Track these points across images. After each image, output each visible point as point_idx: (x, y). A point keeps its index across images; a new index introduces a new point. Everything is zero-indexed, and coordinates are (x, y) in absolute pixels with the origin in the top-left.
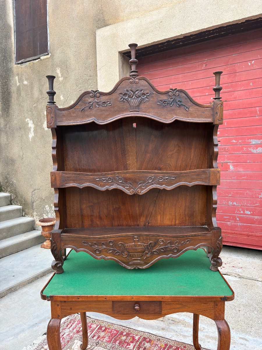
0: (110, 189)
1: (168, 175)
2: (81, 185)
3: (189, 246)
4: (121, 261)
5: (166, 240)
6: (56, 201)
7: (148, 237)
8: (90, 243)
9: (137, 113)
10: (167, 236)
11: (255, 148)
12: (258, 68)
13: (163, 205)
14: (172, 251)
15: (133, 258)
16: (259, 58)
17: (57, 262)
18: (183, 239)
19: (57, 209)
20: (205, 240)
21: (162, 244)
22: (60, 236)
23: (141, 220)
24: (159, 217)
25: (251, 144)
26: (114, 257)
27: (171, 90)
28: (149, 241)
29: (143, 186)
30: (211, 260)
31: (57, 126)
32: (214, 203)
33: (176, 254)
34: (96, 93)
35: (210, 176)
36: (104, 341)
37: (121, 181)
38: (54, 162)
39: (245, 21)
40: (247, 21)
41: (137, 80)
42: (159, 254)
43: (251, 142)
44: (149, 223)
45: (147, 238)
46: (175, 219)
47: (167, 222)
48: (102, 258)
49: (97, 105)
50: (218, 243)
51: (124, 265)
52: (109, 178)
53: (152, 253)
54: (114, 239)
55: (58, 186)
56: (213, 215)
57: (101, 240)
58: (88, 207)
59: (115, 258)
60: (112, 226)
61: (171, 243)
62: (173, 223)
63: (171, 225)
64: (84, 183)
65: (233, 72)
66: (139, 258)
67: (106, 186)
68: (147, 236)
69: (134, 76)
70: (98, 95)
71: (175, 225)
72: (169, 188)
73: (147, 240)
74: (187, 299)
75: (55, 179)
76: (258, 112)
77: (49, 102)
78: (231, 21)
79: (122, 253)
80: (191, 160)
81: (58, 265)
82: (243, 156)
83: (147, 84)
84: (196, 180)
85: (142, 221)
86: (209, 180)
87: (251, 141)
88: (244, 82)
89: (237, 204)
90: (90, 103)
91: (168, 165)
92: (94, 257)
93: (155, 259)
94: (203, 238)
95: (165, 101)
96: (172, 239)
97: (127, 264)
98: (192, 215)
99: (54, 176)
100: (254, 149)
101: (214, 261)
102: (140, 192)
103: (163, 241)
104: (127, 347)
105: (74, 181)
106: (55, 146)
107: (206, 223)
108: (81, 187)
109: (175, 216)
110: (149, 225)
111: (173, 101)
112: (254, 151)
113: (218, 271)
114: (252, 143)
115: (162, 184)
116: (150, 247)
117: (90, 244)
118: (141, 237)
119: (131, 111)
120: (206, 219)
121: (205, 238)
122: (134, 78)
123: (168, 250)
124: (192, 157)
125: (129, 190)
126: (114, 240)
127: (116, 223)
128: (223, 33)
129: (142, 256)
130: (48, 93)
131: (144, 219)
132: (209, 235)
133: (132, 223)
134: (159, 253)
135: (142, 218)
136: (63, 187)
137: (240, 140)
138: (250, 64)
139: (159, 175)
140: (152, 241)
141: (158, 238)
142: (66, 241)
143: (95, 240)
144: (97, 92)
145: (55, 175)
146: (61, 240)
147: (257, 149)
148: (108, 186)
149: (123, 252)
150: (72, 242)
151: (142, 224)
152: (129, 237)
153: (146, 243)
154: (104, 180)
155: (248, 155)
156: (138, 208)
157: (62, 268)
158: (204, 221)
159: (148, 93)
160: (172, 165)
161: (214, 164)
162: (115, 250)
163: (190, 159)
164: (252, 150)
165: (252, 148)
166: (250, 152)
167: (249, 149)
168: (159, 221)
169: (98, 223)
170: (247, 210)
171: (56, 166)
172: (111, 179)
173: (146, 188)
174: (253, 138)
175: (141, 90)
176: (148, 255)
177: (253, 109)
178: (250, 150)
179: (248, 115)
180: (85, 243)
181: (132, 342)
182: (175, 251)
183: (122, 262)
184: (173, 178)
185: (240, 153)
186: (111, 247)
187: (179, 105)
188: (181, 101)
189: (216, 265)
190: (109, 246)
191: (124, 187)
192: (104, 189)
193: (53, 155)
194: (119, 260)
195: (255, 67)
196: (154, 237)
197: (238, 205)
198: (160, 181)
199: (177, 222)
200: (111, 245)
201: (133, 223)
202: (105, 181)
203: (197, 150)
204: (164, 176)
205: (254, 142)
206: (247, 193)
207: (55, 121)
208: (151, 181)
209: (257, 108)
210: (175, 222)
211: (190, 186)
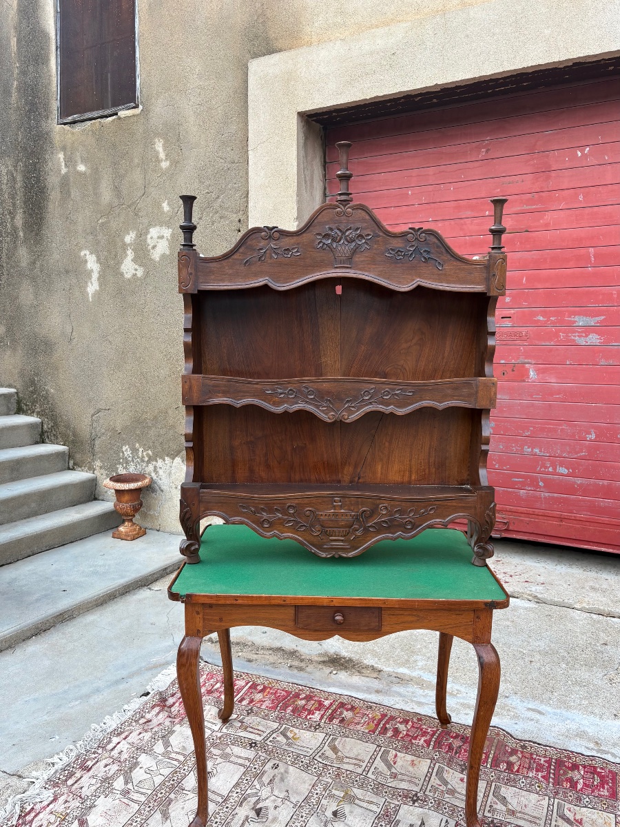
0: (291, 411)
1: (401, 387)
2: (239, 400)
3: (434, 519)
4: (308, 542)
5: (392, 506)
6: (190, 430)
7: (360, 500)
8: (253, 507)
9: (348, 270)
10: (393, 500)
11: (584, 335)
12: (597, 163)
13: (387, 444)
14: (402, 527)
15: (331, 538)
16: (601, 142)
17: (190, 542)
18: (423, 504)
19: (191, 444)
20: (464, 509)
21: (384, 512)
22: (199, 493)
23: (345, 472)
24: (380, 467)
25: (575, 325)
26: (297, 535)
27: (410, 231)
28: (360, 507)
29: (353, 407)
30: (474, 547)
31: (199, 291)
32: (483, 442)
33: (410, 532)
34: (273, 231)
35: (477, 392)
36: (263, 707)
37: (312, 397)
38: (186, 357)
39: (571, 64)
40: (576, 64)
41: (349, 210)
42: (378, 532)
43: (575, 322)
44: (359, 478)
45: (358, 502)
46: (410, 472)
47: (394, 476)
48: (273, 537)
49: (273, 255)
50: (488, 515)
51: (314, 550)
52: (291, 390)
53: (366, 530)
54: (297, 501)
55: (196, 401)
56: (481, 464)
57: (274, 503)
58: (244, 443)
59: (299, 536)
60: (290, 481)
61: (401, 512)
62: (406, 479)
63: (402, 483)
64: (244, 397)
65: (543, 170)
66: (342, 538)
67: (284, 405)
68: (358, 497)
69: (344, 203)
70: (276, 235)
71: (409, 482)
72: (401, 412)
73: (358, 505)
74: (426, 604)
75: (190, 388)
76: (593, 259)
77: (183, 245)
78: (542, 62)
79: (310, 527)
80: (445, 360)
81: (193, 548)
82: (557, 350)
83: (368, 217)
84: (452, 397)
85: (347, 474)
86: (476, 399)
87: (577, 318)
88: (566, 191)
89: (540, 451)
90: (261, 249)
91: (400, 367)
92: (259, 534)
93: (370, 540)
94: (460, 505)
95: (399, 251)
96: (404, 504)
97: (320, 547)
98: (441, 466)
99: (188, 383)
100: (582, 336)
101: (480, 547)
102: (346, 417)
103: (386, 508)
104: (308, 717)
105: (225, 394)
106: (190, 326)
107: (468, 480)
108: (238, 406)
109: (410, 465)
110: (360, 480)
111: (414, 250)
112: (582, 341)
113: (487, 566)
114: (577, 324)
115: (387, 404)
116: (362, 518)
117: (253, 509)
118: (347, 499)
119: (337, 268)
120: (468, 473)
121: (464, 505)
122: (345, 206)
123: (395, 525)
124: (446, 354)
125: (326, 414)
126: (297, 504)
127: (297, 477)
128: (525, 84)
129: (348, 534)
130: (182, 227)
131: (351, 469)
132: (472, 498)
133: (328, 476)
134: (380, 529)
135: (346, 468)
136: (204, 404)
137: (553, 317)
138: (579, 154)
139: (384, 386)
140: (367, 507)
141: (378, 501)
142: (209, 502)
143: (262, 502)
144: (276, 229)
145: (190, 382)
146: (200, 501)
147: (587, 336)
148: (287, 404)
149: (312, 526)
150: (220, 505)
151: (347, 478)
152: (325, 499)
153: (355, 510)
154: (281, 394)
155: (567, 349)
156: (339, 449)
157: (198, 556)
158: (465, 476)
159: (368, 235)
160: (407, 369)
161: (487, 369)
162: (298, 523)
163: (443, 358)
164: (577, 338)
165: (577, 334)
166: (573, 344)
167: (570, 336)
168: (379, 475)
169: (263, 474)
170: (561, 466)
171: (191, 365)
172: (294, 392)
173: (358, 411)
174: (579, 314)
175: (357, 229)
176: (358, 533)
177: (583, 251)
178: (573, 338)
179: (571, 264)
180: (244, 507)
181: (317, 709)
182: (409, 527)
183: (311, 544)
184: (410, 392)
185: (552, 343)
186: (291, 516)
187: (425, 258)
188: (429, 252)
189: (483, 555)
190: (287, 515)
191: (317, 407)
192: (279, 410)
193: (186, 344)
194: (305, 540)
195: (591, 161)
196: (370, 500)
197: (542, 454)
198: (385, 398)
199: (413, 478)
200: (292, 512)
202: (282, 396)
203: (456, 341)
204: (393, 390)
205: (581, 321)
206: (562, 430)
207: (196, 282)
208: (367, 398)
209: (592, 250)
210: (411, 476)
211: (440, 409)
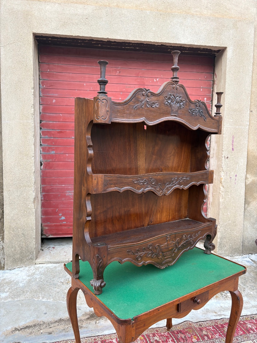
0: (145, 192)
1: (186, 176)
2: (122, 188)
3: (200, 237)
5: (187, 235)
9: (176, 117)
10: (188, 231)
13: (162, 203)
14: (190, 244)
15: (165, 258)
16: (162, 77)
19: (90, 218)
21: (185, 239)
22: (108, 249)
23: (146, 220)
24: (159, 215)
27: (197, 101)
28: (176, 238)
29: (169, 187)
31: (112, 122)
32: (205, 198)
34: (148, 92)
35: (208, 177)
37: (154, 183)
39: (160, 45)
40: (162, 45)
41: (178, 86)
42: (182, 249)
44: (151, 223)
45: (176, 236)
46: (169, 216)
47: (164, 219)
49: (147, 105)
53: (178, 249)
55: (100, 191)
57: (143, 246)
58: (102, 212)
60: (123, 229)
61: (190, 237)
63: (167, 221)
64: (125, 186)
65: (142, 84)
66: (170, 256)
67: (142, 189)
68: (176, 234)
69: (176, 83)
70: (149, 94)
71: (169, 221)
72: (185, 188)
75: (98, 183)
78: (152, 41)
83: (184, 92)
84: (201, 179)
86: (208, 180)
90: (142, 101)
91: (167, 166)
92: (136, 265)
93: (179, 254)
95: (193, 110)
96: (191, 233)
97: (161, 264)
98: (179, 210)
99: (96, 180)
102: (166, 193)
103: (185, 236)
105: (115, 185)
106: (91, 144)
107: (187, 215)
108: (121, 191)
109: (169, 212)
110: (152, 223)
111: (198, 111)
115: (181, 185)
116: (177, 244)
117: (133, 251)
118: (172, 236)
119: (172, 115)
120: (187, 212)
121: (209, 228)
122: (176, 84)
123: (188, 244)
125: (159, 192)
126: (152, 243)
127: (126, 228)
128: (137, 48)
129: (172, 253)
131: (148, 218)
134: (183, 247)
135: (147, 218)
138: (155, 80)
139: (180, 176)
140: (179, 238)
141: (183, 234)
142: (113, 253)
143: (138, 246)
144: (149, 91)
145: (98, 179)
146: (108, 254)
148: (144, 188)
149: (158, 253)
150: (118, 253)
152: (164, 238)
153: (175, 240)
156: (144, 209)
159: (184, 101)
160: (169, 166)
161: (206, 166)
162: (153, 253)
168: (158, 219)
169: (111, 229)
172: (146, 181)
173: (171, 189)
175: (180, 97)
176: (175, 252)
180: (129, 252)
182: (192, 243)
183: (158, 264)
184: (188, 178)
186: (150, 251)
187: (201, 115)
188: (202, 112)
190: (148, 251)
191: (156, 189)
192: (140, 192)
194: (156, 262)
195: (159, 84)
196: (180, 234)
198: (181, 181)
199: (170, 218)
200: (151, 248)
201: (140, 224)
202: (141, 184)
204: (183, 177)
208: (174, 182)
210: (169, 218)
211: (198, 185)
